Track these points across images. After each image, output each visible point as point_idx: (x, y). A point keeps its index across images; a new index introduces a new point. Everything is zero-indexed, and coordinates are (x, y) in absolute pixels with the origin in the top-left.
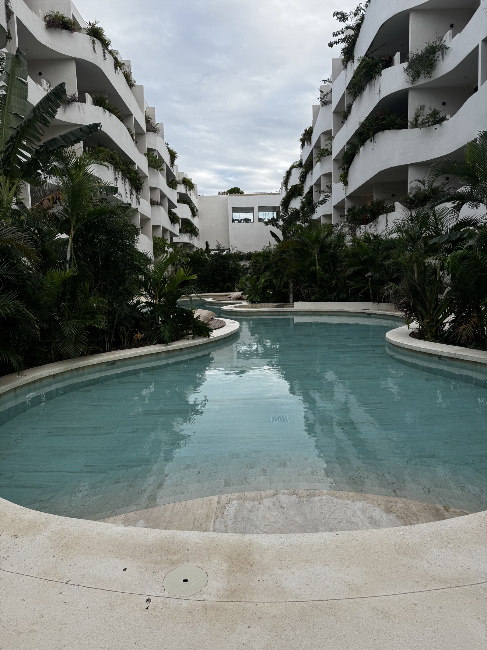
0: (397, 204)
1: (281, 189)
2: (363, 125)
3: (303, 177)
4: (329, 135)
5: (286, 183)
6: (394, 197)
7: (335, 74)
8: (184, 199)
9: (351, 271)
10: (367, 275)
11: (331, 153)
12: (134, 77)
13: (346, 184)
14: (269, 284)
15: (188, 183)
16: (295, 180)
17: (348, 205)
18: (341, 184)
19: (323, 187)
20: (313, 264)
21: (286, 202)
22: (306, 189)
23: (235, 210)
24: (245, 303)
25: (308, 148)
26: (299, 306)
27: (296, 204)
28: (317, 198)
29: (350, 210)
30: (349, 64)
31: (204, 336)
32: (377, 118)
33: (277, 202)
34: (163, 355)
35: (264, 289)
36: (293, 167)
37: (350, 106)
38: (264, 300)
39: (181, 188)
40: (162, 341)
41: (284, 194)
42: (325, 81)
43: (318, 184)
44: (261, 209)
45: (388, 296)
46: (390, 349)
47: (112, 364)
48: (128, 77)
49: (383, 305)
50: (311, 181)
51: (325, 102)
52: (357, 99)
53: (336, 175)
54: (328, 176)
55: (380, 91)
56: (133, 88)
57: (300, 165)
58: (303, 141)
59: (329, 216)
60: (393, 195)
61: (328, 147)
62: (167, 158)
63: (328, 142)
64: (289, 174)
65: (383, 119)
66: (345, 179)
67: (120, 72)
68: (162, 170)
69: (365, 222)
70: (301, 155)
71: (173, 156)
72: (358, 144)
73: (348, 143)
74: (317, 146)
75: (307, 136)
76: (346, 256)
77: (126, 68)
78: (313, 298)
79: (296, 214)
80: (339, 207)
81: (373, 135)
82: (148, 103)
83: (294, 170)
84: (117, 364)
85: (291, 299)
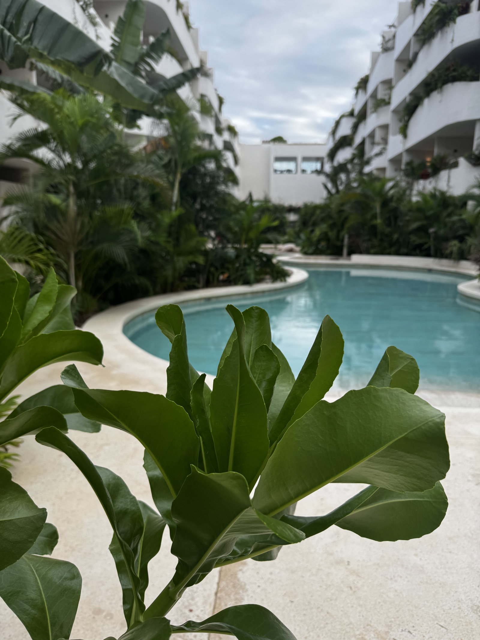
0: (462, 161)
1: (328, 139)
2: (431, 75)
3: (355, 128)
4: (389, 84)
5: (334, 132)
6: (457, 153)
7: (401, 19)
8: (228, 146)
9: (414, 225)
10: (431, 230)
11: (388, 103)
12: (191, 19)
13: (405, 136)
14: (325, 237)
15: (232, 130)
16: (345, 129)
17: (405, 159)
18: (400, 137)
19: (378, 138)
20: (374, 217)
21: (332, 155)
22: (358, 140)
23: (279, 159)
24: (297, 255)
25: (363, 98)
26: (356, 259)
27: (344, 155)
28: (371, 151)
29: (408, 164)
30: (419, 9)
32: (448, 69)
33: (324, 152)
35: (319, 241)
36: (342, 117)
37: (416, 55)
38: (318, 252)
39: (226, 136)
40: (247, 282)
41: (331, 145)
42: (390, 26)
43: (372, 135)
44: (306, 159)
45: (451, 253)
46: (462, 299)
48: (186, 19)
50: (363, 131)
51: (387, 48)
52: (425, 48)
53: (395, 126)
54: (385, 127)
55: (453, 40)
56: (191, 30)
57: (351, 114)
58: (357, 89)
59: (383, 170)
60: (456, 151)
61: (386, 98)
62: (215, 103)
63: (387, 92)
64: (338, 123)
65: (454, 70)
66: (404, 131)
67: (180, 13)
68: (211, 116)
69: (425, 176)
70: (354, 105)
71: (221, 101)
72: (422, 94)
73: (411, 94)
74: (374, 96)
75: (363, 83)
76: (410, 210)
77: (185, 10)
78: (372, 251)
79: (342, 168)
80: (396, 161)
81: (441, 87)
83: (344, 120)
85: (345, 251)
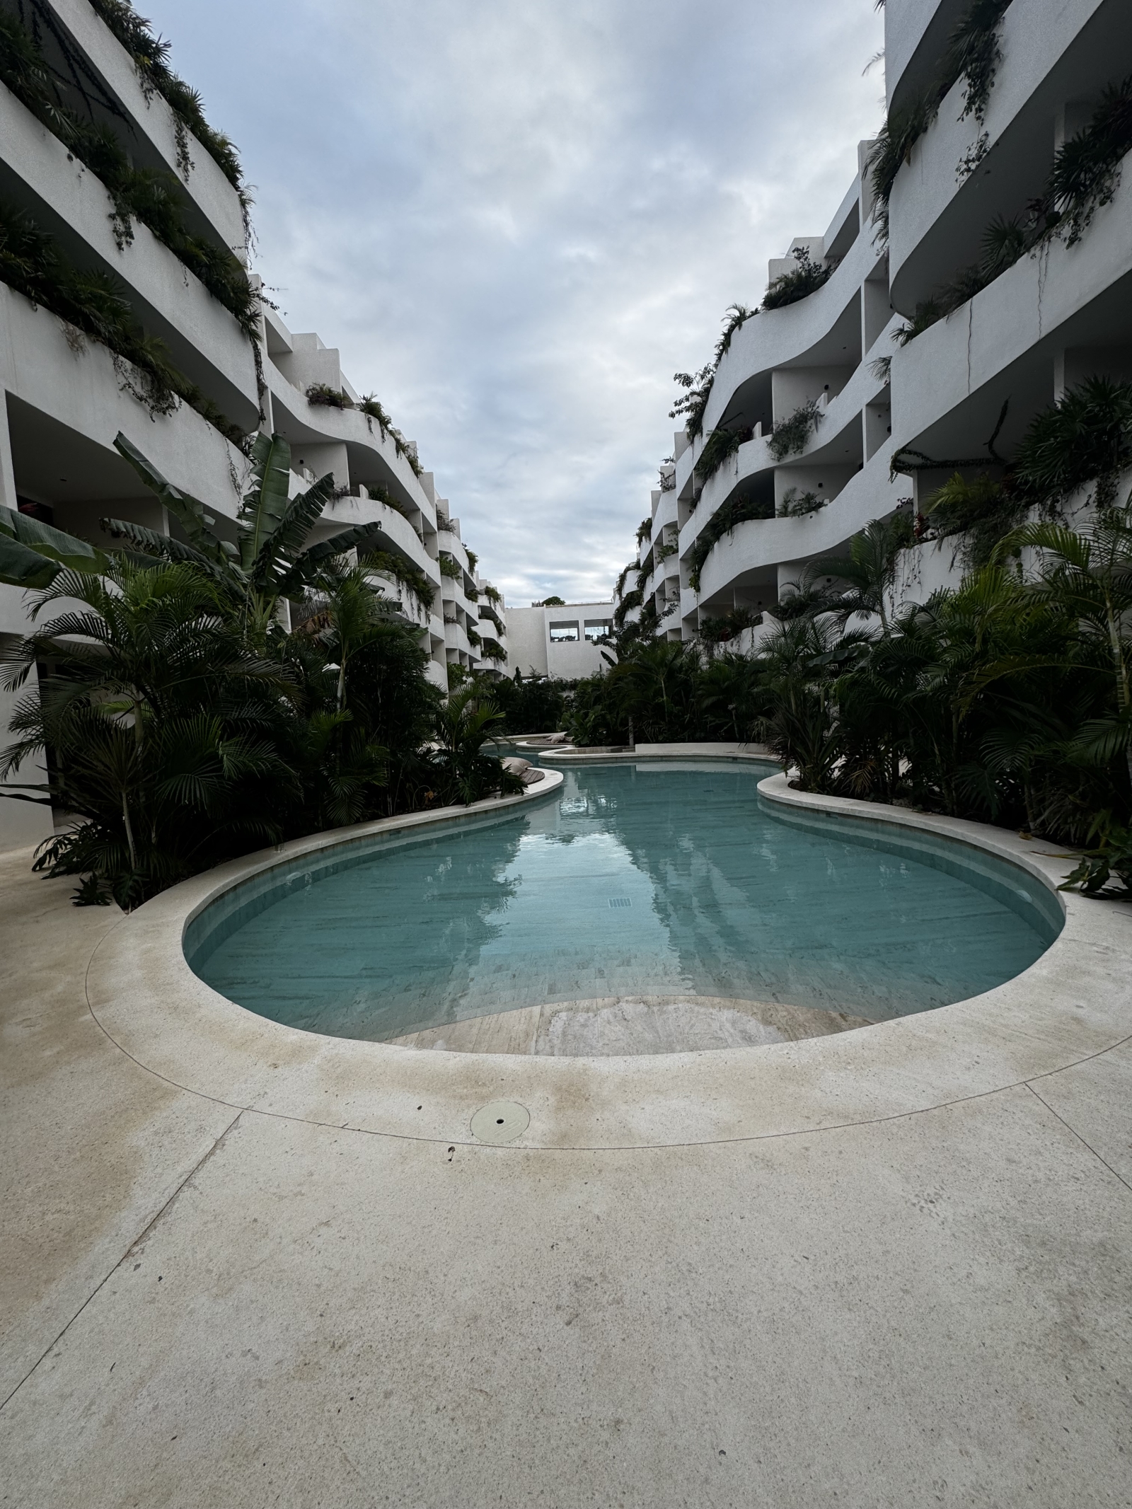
0: (765, 614)
1: (614, 597)
2: (716, 515)
3: (642, 582)
4: (673, 528)
5: (619, 589)
6: (761, 606)
7: (679, 452)
8: (487, 614)
9: (707, 702)
10: (731, 707)
11: (677, 551)
12: (420, 462)
13: (698, 589)
14: (601, 722)
15: (492, 593)
16: (631, 586)
17: (701, 616)
18: (692, 590)
19: (668, 594)
20: (658, 693)
21: (620, 614)
22: (647, 597)
23: (554, 625)
24: (570, 747)
25: (647, 546)
26: (642, 749)
27: (634, 616)
28: (660, 608)
29: (704, 623)
30: (697, 438)
31: (517, 793)
32: (735, 506)
33: (610, 613)
34: (463, 820)
35: (595, 727)
36: (628, 569)
37: (699, 492)
38: (595, 742)
39: (483, 600)
40: (461, 801)
41: (617, 604)
42: (667, 461)
43: (661, 590)
44: (589, 623)
45: (759, 734)
46: (763, 804)
47: (396, 832)
48: (413, 463)
49: (753, 746)
50: (652, 587)
51: (667, 487)
52: (708, 482)
53: (685, 578)
54: (675, 579)
55: (737, 472)
56: (420, 476)
57: (637, 566)
58: (640, 536)
59: (677, 631)
60: (760, 603)
61: (673, 544)
62: (464, 563)
63: (672, 537)
64: (623, 578)
65: (743, 507)
66: (696, 584)
67: (404, 457)
68: (458, 578)
69: (726, 638)
70: (638, 554)
71: (472, 559)
72: (712, 538)
73: (698, 538)
74: (659, 542)
75: (646, 529)
76: (702, 683)
77: (411, 452)
78: (660, 738)
79: (634, 629)
80: (690, 619)
81: (731, 528)
82: (440, 494)
83: (629, 573)
84: (403, 832)
85: (631, 741)
